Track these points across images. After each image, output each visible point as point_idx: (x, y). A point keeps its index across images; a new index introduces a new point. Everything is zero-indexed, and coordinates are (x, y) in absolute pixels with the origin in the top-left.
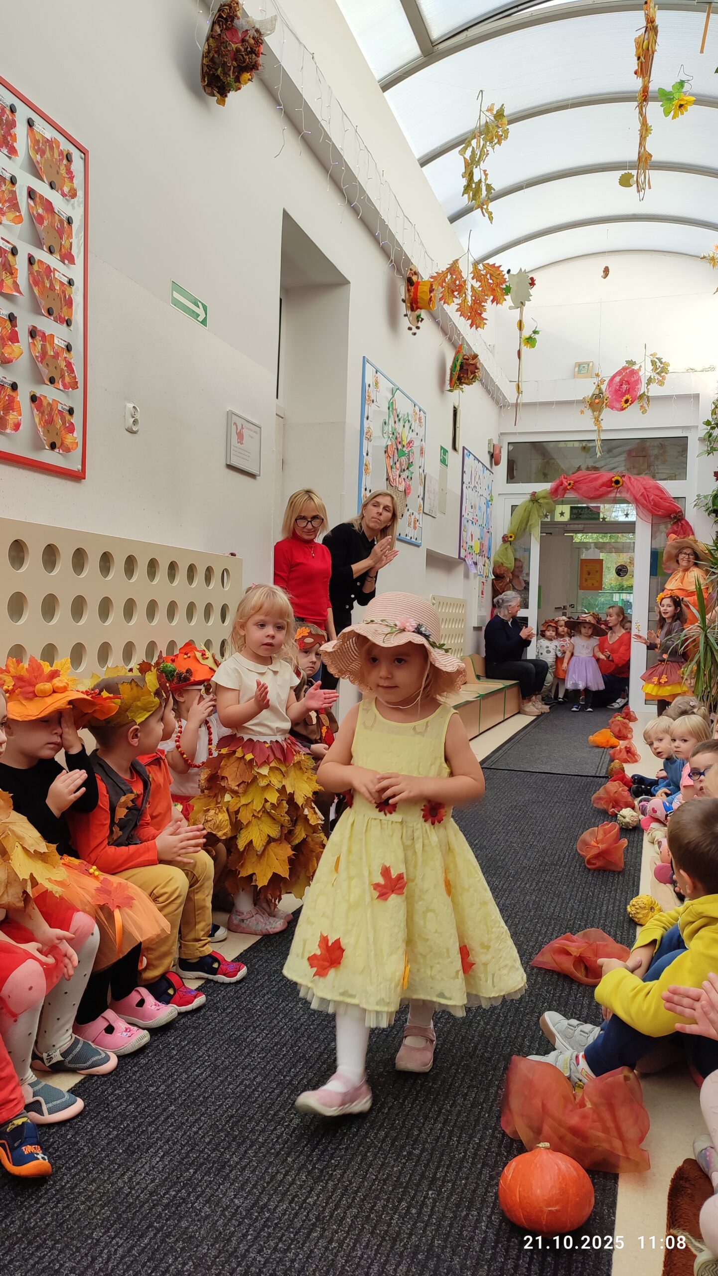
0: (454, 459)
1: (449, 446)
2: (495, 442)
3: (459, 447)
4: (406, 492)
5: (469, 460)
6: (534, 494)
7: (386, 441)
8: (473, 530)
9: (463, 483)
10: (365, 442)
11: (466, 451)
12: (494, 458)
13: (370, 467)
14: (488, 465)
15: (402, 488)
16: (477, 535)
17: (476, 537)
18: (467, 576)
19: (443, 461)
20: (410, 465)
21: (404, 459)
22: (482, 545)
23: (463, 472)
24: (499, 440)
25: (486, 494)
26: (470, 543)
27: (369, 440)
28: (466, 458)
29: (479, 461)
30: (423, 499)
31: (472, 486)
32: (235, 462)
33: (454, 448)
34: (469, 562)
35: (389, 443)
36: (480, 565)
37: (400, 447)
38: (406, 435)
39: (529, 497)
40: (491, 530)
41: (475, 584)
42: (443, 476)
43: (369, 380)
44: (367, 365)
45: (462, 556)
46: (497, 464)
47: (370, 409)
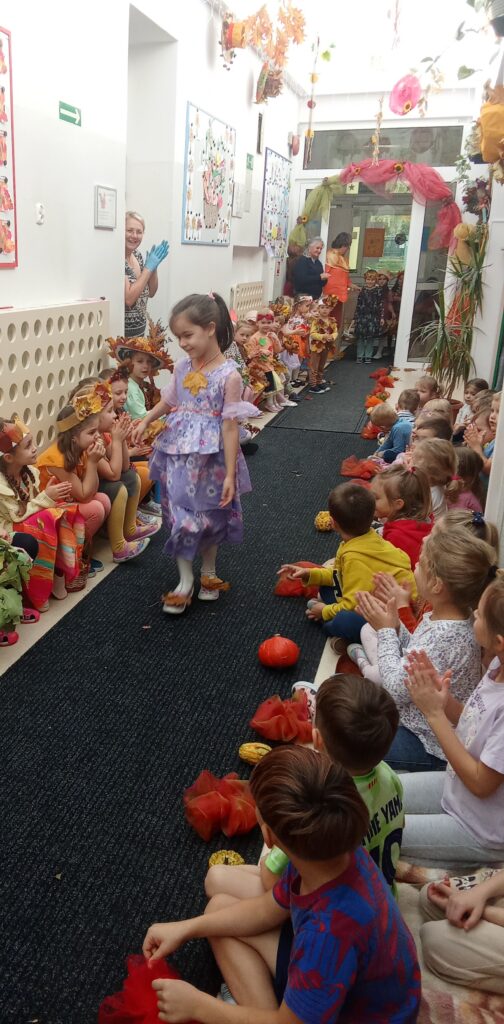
0: (258, 161)
1: (253, 151)
2: (295, 134)
3: (263, 150)
4: (219, 205)
5: (272, 159)
6: (326, 180)
7: (203, 168)
8: (273, 219)
9: (265, 180)
10: (188, 174)
11: (269, 152)
12: (293, 149)
13: (192, 193)
14: (287, 157)
15: (215, 203)
16: (275, 223)
17: (274, 226)
18: (265, 259)
19: (249, 167)
20: (222, 181)
21: (217, 178)
22: (279, 229)
23: (266, 170)
24: (298, 130)
25: (284, 184)
26: (269, 231)
27: (190, 171)
28: (268, 157)
29: (280, 156)
30: (232, 206)
31: (272, 181)
32: (100, 224)
33: (259, 151)
34: (268, 247)
35: (207, 169)
36: (277, 247)
37: (214, 168)
38: (219, 156)
39: (321, 181)
40: (288, 214)
41: (272, 265)
42: (249, 181)
43: (192, 120)
44: (191, 107)
45: (262, 244)
46: (295, 153)
47: (193, 145)
